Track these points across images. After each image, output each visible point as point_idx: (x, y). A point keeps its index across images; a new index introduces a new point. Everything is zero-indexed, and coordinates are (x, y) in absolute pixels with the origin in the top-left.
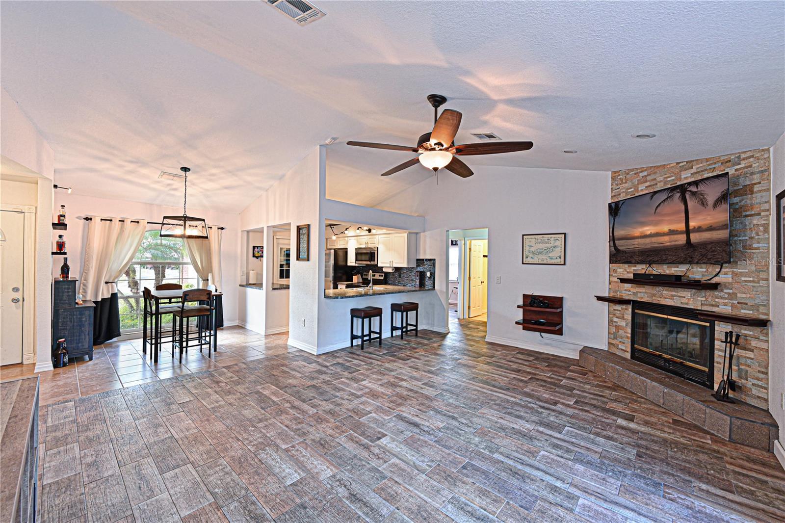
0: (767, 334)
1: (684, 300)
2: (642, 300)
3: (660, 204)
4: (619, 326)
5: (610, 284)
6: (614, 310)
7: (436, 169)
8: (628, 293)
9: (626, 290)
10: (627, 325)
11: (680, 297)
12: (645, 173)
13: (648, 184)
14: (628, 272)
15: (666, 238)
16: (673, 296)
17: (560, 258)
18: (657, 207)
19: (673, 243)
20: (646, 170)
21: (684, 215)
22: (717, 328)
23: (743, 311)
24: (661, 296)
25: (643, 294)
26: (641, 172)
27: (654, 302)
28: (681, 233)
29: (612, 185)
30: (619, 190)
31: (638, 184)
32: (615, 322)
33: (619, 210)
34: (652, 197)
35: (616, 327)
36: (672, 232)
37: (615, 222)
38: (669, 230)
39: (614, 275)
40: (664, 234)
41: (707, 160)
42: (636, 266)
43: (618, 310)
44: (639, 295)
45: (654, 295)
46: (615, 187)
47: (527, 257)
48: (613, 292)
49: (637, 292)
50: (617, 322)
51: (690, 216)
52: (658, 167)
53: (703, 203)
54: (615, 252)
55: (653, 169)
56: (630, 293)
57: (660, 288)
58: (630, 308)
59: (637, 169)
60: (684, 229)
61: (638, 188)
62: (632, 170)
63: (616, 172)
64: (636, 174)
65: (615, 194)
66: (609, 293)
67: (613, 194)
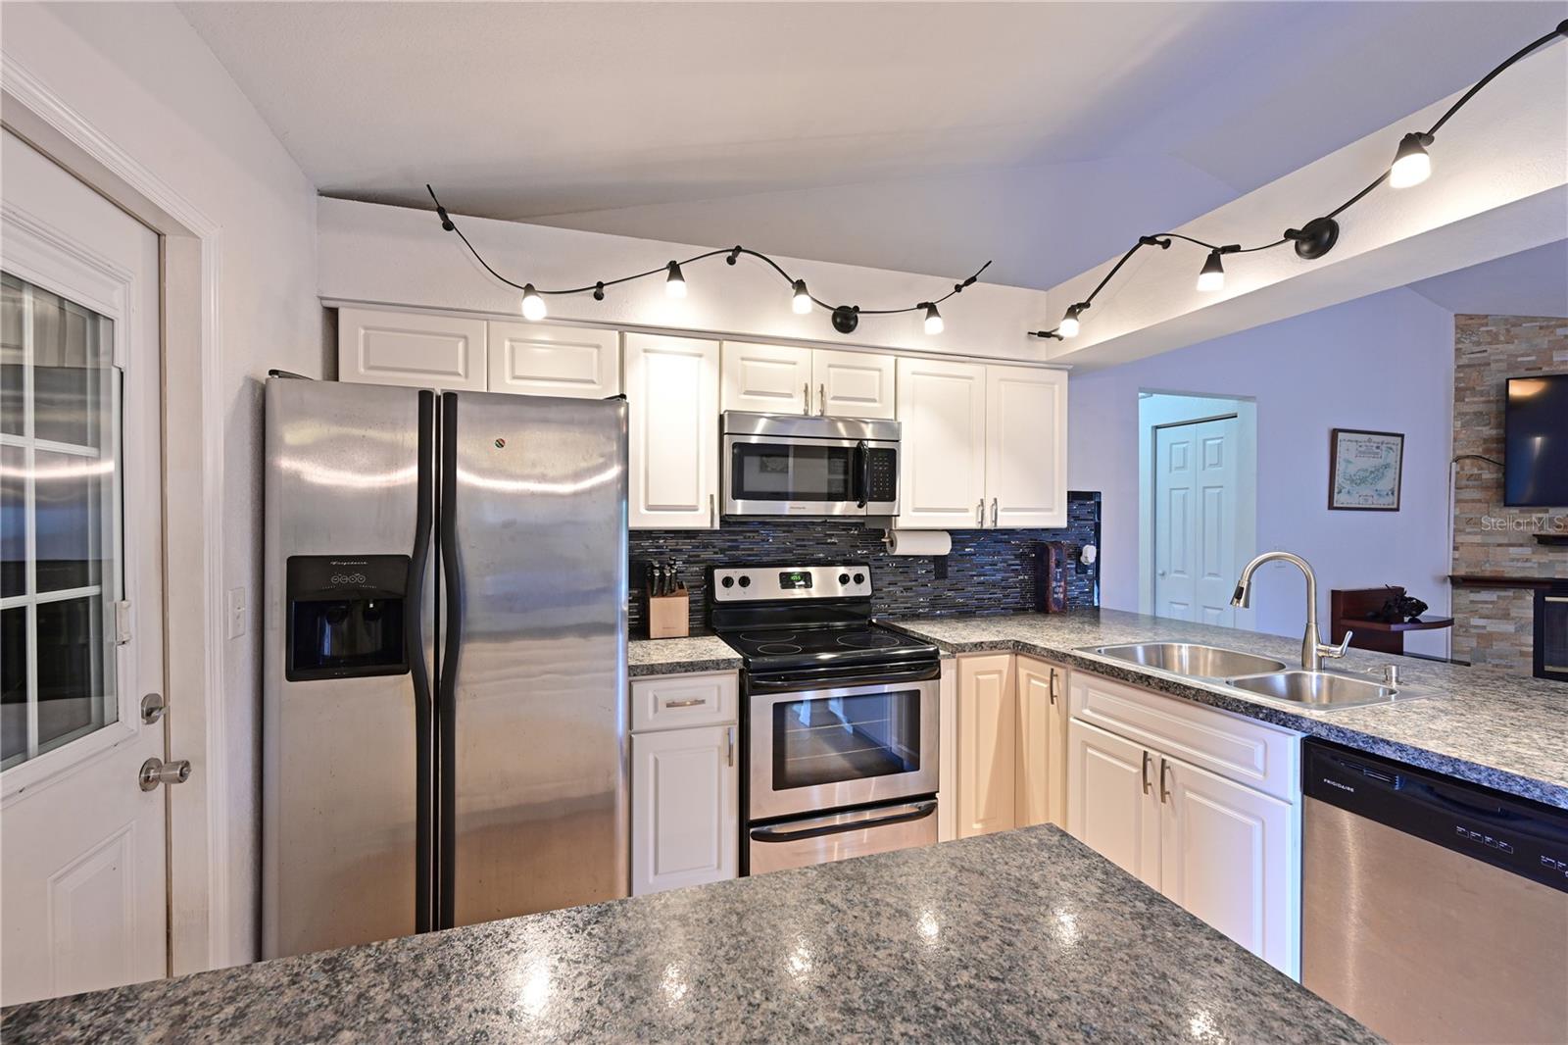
4: (1491, 634)
5: (1455, 548)
6: (1472, 602)
8: (1520, 564)
9: (1513, 560)
10: (1520, 629)
17: (1393, 494)
26: (1561, 326)
29: (1458, 341)
30: (1485, 354)
31: (1551, 349)
32: (1476, 627)
35: (1479, 636)
39: (1467, 530)
42: (1547, 512)
43: (1486, 602)
44: (1559, 567)
46: (1467, 346)
47: (1339, 492)
49: (1552, 562)
50: (1484, 627)
56: (1528, 564)
58: (1529, 597)
59: (1549, 319)
61: (1552, 357)
62: (1533, 319)
63: (1471, 317)
64: (1541, 328)
65: (1472, 362)
66: (1453, 569)
67: (1464, 360)
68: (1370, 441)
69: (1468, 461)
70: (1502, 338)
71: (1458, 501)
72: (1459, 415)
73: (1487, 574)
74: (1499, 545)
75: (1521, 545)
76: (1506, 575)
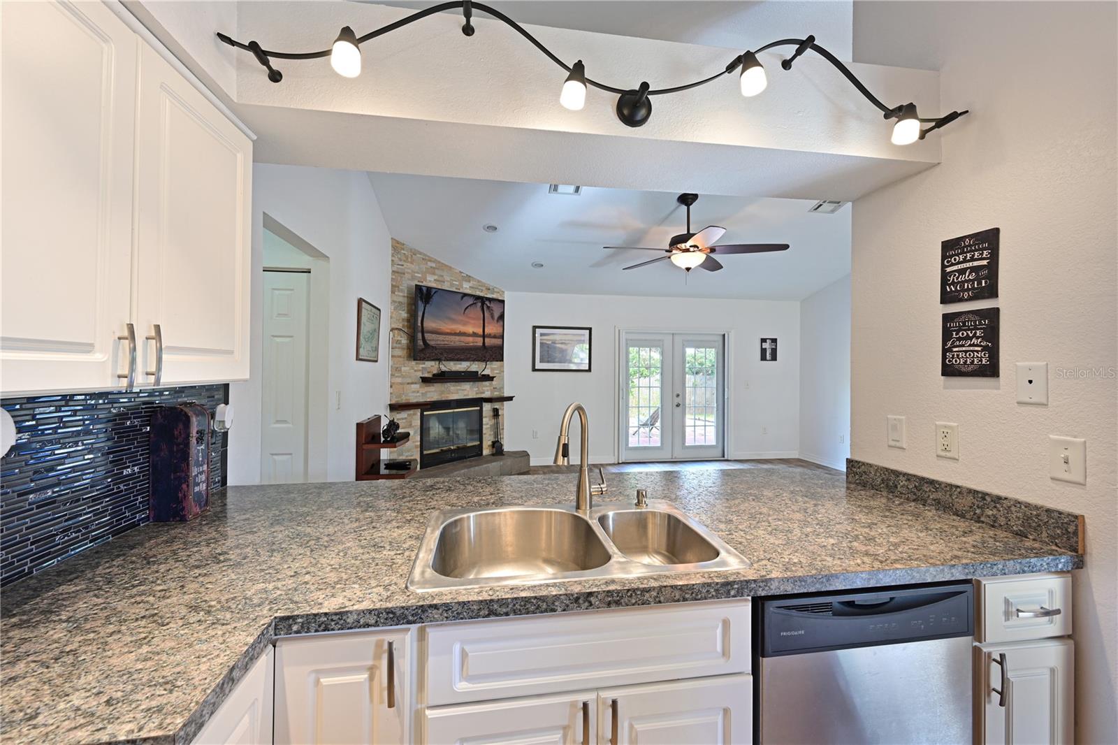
0: (503, 405)
1: (466, 393)
2: (433, 400)
3: (467, 307)
5: (391, 387)
7: (688, 269)
8: (415, 394)
9: (414, 392)
10: (415, 432)
11: (463, 390)
12: (434, 265)
13: (436, 277)
14: (415, 371)
15: (471, 339)
16: (458, 390)
17: (376, 350)
18: (466, 309)
19: (475, 344)
20: (434, 262)
21: (482, 322)
22: (484, 409)
23: (496, 393)
24: (450, 392)
25: (434, 393)
26: (430, 261)
27: (443, 399)
28: (479, 336)
29: (393, 255)
30: (403, 267)
31: (426, 272)
33: (431, 297)
34: (462, 298)
36: (475, 335)
37: (426, 311)
38: (473, 332)
39: (396, 375)
40: (469, 335)
41: (479, 281)
42: (424, 364)
43: (403, 419)
44: (429, 395)
45: (442, 392)
46: (396, 259)
47: (361, 347)
48: (396, 398)
49: (426, 392)
51: (486, 324)
52: (446, 266)
53: (492, 317)
54: (423, 347)
55: (442, 266)
56: (418, 394)
57: (449, 384)
58: (418, 412)
59: (425, 255)
60: (482, 333)
62: (420, 253)
63: (398, 242)
64: (423, 259)
65: (400, 271)
66: (390, 400)
67: (395, 269)
68: (371, 310)
69: (396, 331)
70: (409, 260)
71: (392, 356)
72: (393, 302)
73: (404, 401)
74: (408, 384)
75: (416, 383)
76: (411, 401)
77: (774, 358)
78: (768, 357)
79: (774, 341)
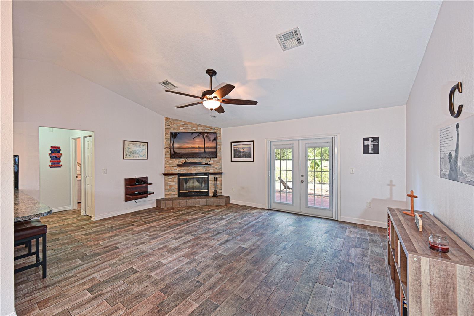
0: (221, 176)
1: (199, 170)
2: (183, 172)
3: (195, 137)
4: (171, 185)
5: (165, 167)
6: (168, 179)
7: (212, 110)
8: (175, 170)
9: (174, 169)
10: (176, 184)
11: (198, 169)
12: (183, 123)
13: (184, 128)
14: (175, 162)
15: (197, 150)
16: (195, 169)
17: (145, 156)
18: (194, 138)
19: (200, 151)
20: (183, 122)
21: (203, 142)
22: (210, 177)
23: (216, 171)
24: (191, 170)
25: (183, 170)
26: (181, 122)
27: (188, 172)
28: (202, 148)
29: (165, 123)
30: (170, 126)
31: (180, 126)
32: (169, 184)
33: (177, 136)
34: (192, 134)
35: (169, 186)
36: (199, 148)
37: (174, 141)
38: (199, 147)
39: (167, 163)
40: (196, 148)
41: (206, 126)
42: (179, 159)
43: (170, 179)
44: (181, 171)
45: (188, 170)
46: (167, 124)
47: (126, 155)
48: (167, 171)
49: (180, 170)
50: (170, 184)
51: (205, 143)
52: (189, 123)
53: (209, 140)
54: (174, 153)
55: (187, 123)
56: (177, 170)
57: (191, 167)
58: (177, 176)
59: (179, 120)
60: (203, 147)
61: (180, 128)
62: (177, 120)
63: (167, 118)
64: (178, 122)
65: (168, 128)
66: (165, 172)
67: (166, 127)
68: (136, 143)
69: (167, 149)
70: (172, 123)
71: (165, 157)
72: (166, 139)
73: (171, 173)
74: (172, 166)
75: (176, 166)
76: (174, 173)
77: (376, 150)
78: (370, 150)
79: (377, 139)
